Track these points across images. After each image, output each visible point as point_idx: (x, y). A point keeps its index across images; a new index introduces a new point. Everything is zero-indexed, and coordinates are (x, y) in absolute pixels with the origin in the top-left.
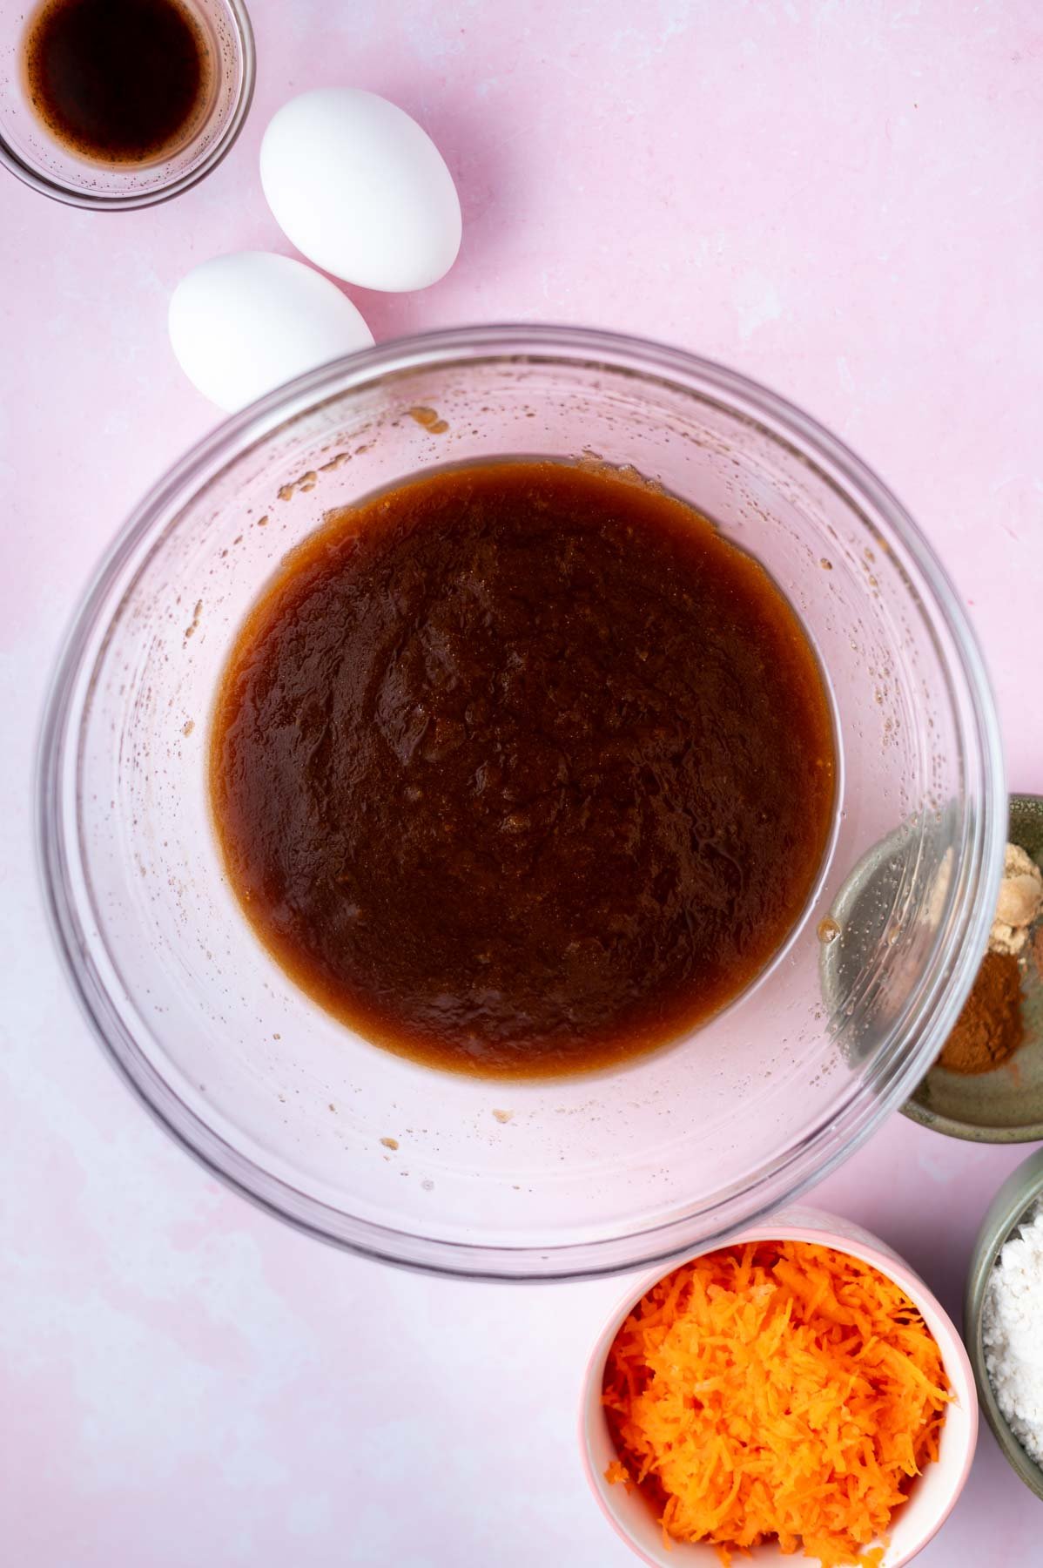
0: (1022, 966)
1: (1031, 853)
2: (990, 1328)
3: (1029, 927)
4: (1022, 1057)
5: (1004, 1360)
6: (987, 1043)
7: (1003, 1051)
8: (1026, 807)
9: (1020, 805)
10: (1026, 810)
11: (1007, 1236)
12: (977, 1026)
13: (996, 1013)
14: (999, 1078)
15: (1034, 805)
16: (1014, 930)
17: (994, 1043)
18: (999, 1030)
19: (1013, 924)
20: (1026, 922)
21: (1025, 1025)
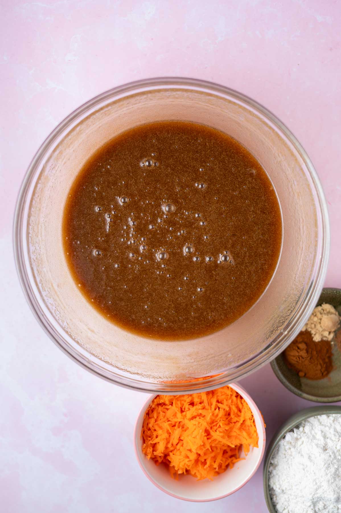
0: (332, 345)
1: (335, 307)
2: (274, 458)
3: (335, 332)
4: (332, 375)
5: (275, 469)
6: (320, 370)
7: (326, 372)
8: (333, 292)
9: (331, 292)
10: (333, 293)
11: (290, 430)
12: (317, 364)
13: (324, 360)
14: (324, 381)
15: (336, 291)
16: (330, 333)
17: (323, 370)
18: (325, 366)
19: (329, 330)
20: (333, 330)
21: (333, 364)
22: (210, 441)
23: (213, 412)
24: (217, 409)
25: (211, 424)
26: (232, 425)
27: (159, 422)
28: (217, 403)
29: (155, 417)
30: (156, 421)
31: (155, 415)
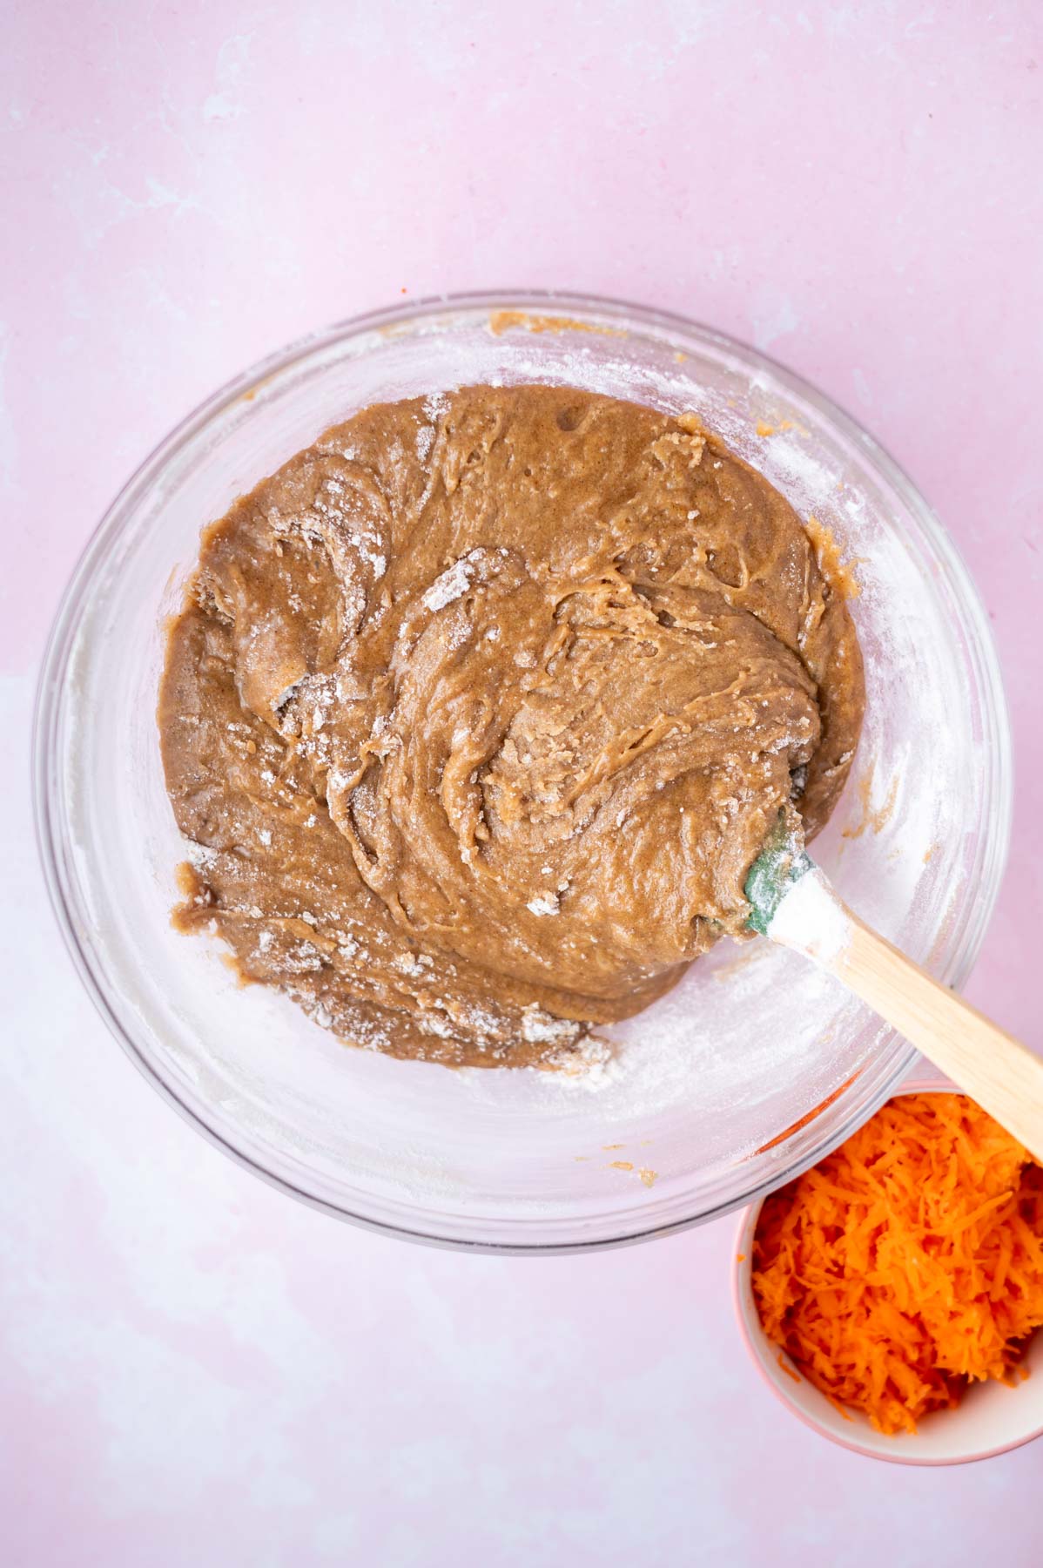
22: (957, 1249)
23: (887, 1195)
24: (887, 1179)
25: (915, 1220)
26: (953, 1163)
27: (834, 1345)
28: (873, 1168)
29: (816, 1349)
30: (826, 1350)
31: (809, 1345)
